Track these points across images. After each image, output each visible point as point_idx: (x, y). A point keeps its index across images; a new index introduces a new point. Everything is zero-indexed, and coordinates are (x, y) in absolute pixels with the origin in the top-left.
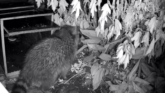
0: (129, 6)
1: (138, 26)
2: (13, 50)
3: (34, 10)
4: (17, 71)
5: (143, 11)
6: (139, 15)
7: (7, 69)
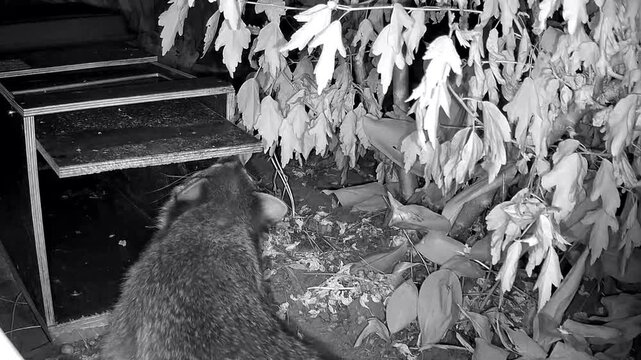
0: (534, 56)
1: (572, 133)
2: (78, 232)
3: (157, 75)
4: (93, 317)
5: (591, 75)
6: (577, 93)
7: (51, 308)
